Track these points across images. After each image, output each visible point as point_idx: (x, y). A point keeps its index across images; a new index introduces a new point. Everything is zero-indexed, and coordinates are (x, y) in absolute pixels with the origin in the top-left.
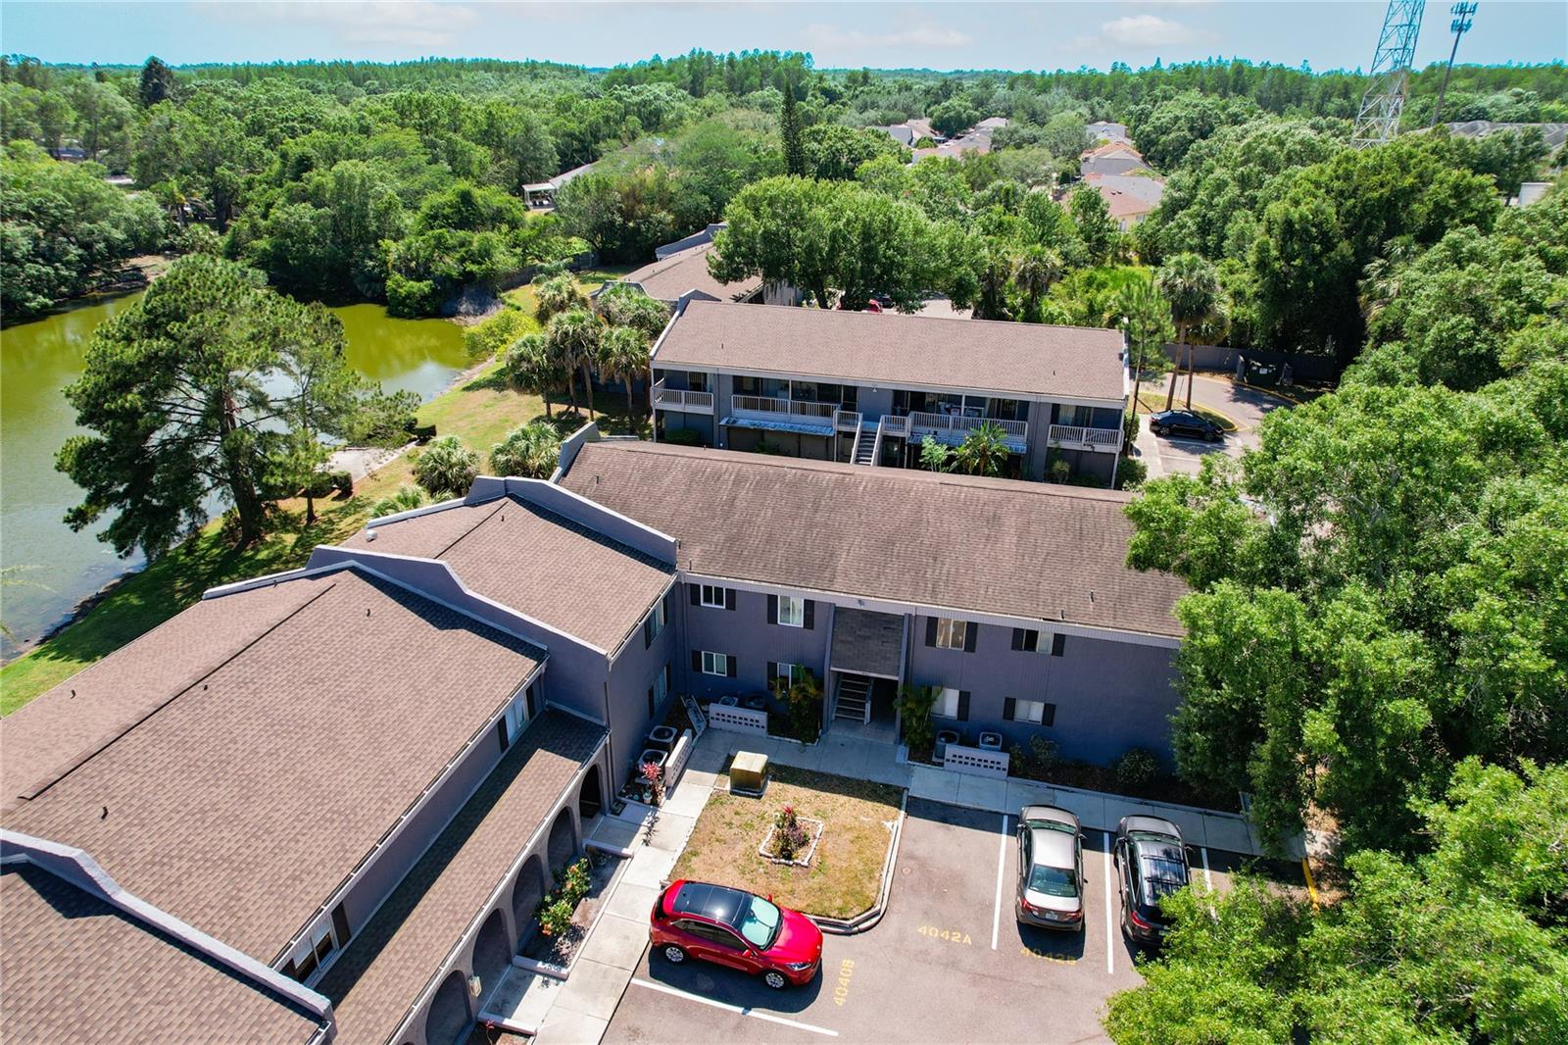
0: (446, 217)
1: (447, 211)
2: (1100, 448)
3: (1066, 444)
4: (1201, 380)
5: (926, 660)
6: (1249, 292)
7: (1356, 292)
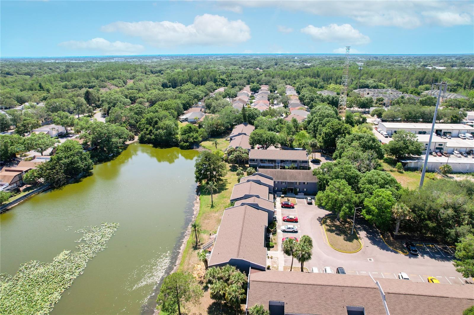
0: (188, 131)
1: (188, 130)
2: (306, 165)
3: (302, 165)
4: (316, 154)
5: (296, 186)
6: (322, 141)
7: (335, 142)
